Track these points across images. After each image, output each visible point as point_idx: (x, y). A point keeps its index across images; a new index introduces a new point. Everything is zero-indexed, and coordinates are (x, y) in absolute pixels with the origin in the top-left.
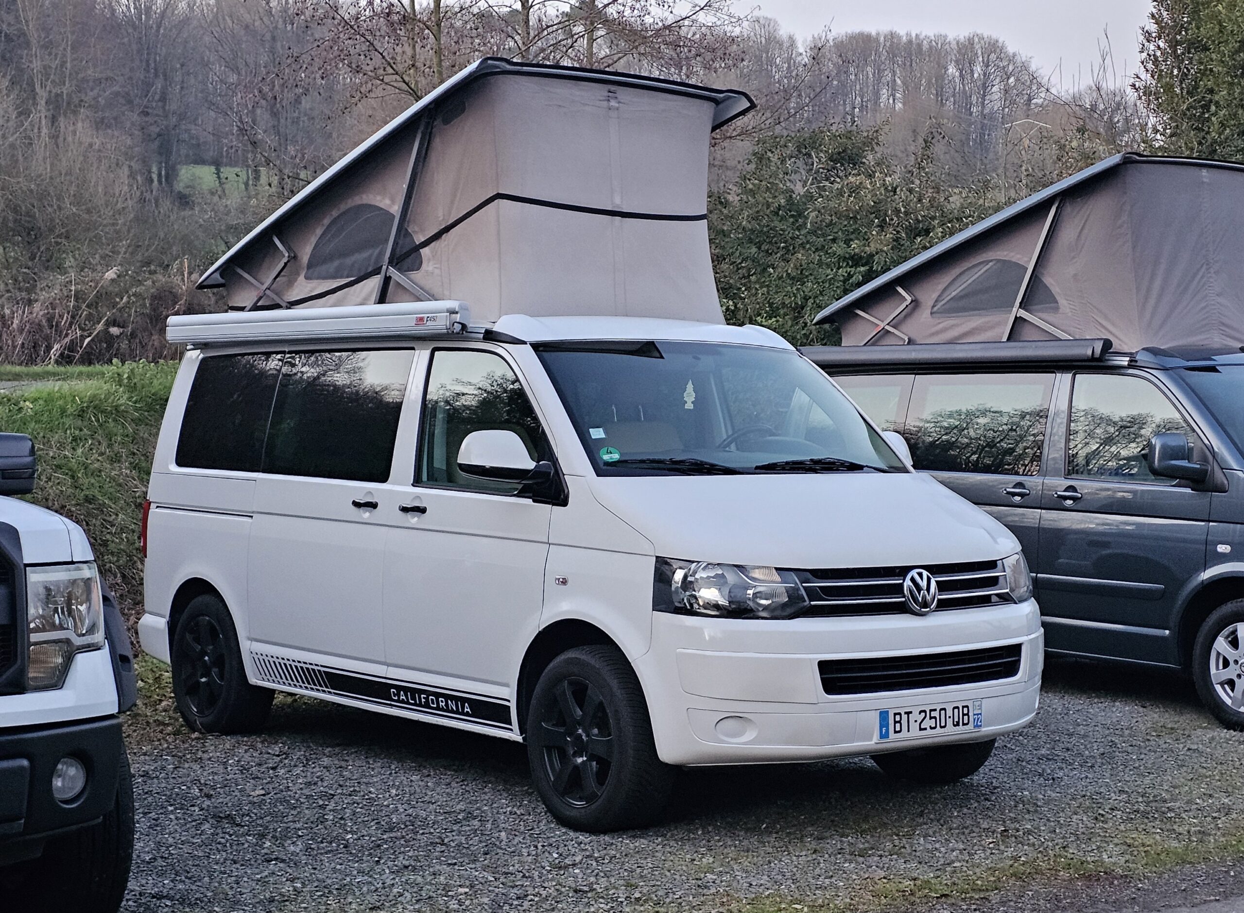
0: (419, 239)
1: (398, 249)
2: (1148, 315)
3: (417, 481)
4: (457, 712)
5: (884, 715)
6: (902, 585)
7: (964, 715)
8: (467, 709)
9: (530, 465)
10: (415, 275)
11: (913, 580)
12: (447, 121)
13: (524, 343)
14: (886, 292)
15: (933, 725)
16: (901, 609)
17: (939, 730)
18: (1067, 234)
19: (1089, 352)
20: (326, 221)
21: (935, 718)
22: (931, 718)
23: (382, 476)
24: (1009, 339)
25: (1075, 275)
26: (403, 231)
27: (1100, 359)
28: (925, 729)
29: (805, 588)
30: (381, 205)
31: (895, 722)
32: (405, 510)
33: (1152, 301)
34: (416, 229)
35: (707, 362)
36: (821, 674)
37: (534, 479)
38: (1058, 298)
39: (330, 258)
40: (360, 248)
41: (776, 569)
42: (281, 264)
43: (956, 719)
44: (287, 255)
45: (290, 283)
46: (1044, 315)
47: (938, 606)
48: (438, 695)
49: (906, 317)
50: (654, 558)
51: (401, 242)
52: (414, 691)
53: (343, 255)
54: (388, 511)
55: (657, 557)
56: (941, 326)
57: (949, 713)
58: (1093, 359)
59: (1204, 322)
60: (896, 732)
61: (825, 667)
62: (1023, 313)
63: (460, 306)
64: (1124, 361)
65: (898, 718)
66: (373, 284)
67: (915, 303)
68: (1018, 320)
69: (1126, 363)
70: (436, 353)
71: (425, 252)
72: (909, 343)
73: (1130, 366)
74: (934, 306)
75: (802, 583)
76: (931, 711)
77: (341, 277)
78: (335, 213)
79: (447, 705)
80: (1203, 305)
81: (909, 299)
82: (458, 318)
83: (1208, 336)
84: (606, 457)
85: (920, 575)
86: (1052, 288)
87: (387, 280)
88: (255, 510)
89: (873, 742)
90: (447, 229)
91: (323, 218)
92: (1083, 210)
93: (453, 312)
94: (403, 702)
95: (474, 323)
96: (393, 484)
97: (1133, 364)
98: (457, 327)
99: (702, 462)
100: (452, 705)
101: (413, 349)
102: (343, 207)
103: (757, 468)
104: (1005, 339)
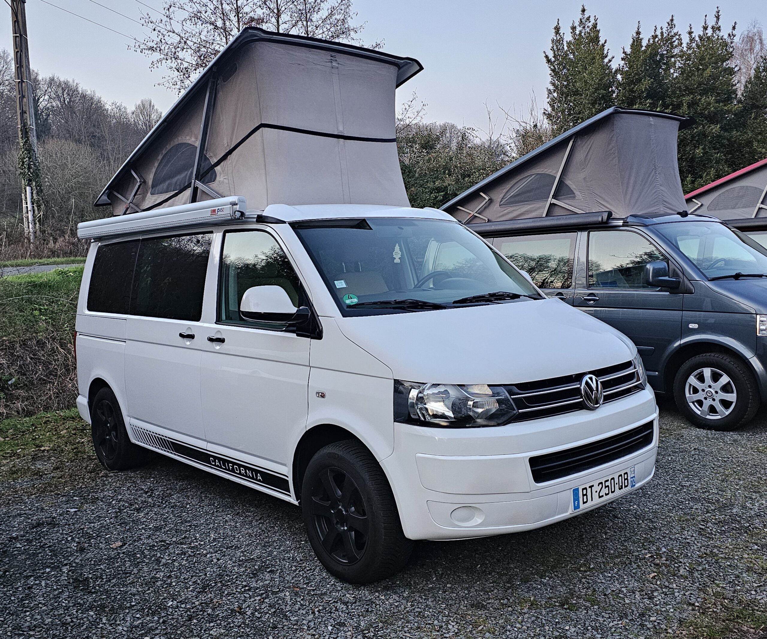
0: (214, 161)
1: (201, 169)
2: (628, 197)
3: (219, 321)
4: (253, 478)
5: (576, 492)
6: (579, 389)
7: (625, 479)
8: (259, 478)
9: (293, 310)
10: (213, 185)
11: (587, 383)
12: (225, 79)
13: (284, 222)
14: (475, 196)
15: (607, 492)
16: (580, 407)
17: (611, 495)
18: (579, 156)
19: (600, 219)
20: (160, 157)
21: (608, 486)
22: (606, 487)
23: (197, 317)
24: (547, 215)
25: (584, 179)
26: (203, 157)
27: (607, 222)
28: (602, 496)
29: (513, 399)
30: (190, 142)
31: (583, 495)
32: (211, 340)
33: (630, 189)
34: (211, 155)
35: (408, 230)
36: (531, 467)
37: (297, 320)
38: (575, 191)
39: (164, 180)
40: (179, 172)
41: (489, 386)
42: (137, 187)
43: (621, 484)
44: (139, 180)
45: (144, 198)
46: (567, 201)
47: (604, 401)
48: (240, 466)
49: (485, 208)
50: (393, 381)
51: (203, 164)
52: (225, 461)
53: (170, 176)
54: (201, 341)
55: (395, 380)
56: (506, 211)
57: (616, 480)
58: (602, 222)
59: (656, 200)
60: (584, 503)
61: (534, 461)
62: (554, 201)
63: (239, 199)
64: (620, 223)
65: (585, 491)
66: (188, 193)
67: (491, 201)
68: (552, 205)
69: (622, 224)
70: (227, 234)
71: (218, 169)
72: (488, 222)
73: (623, 226)
74: (501, 201)
75: (510, 395)
76: (606, 481)
77: (170, 191)
78: (164, 152)
79: (246, 472)
80: (653, 191)
81: (487, 198)
82: (237, 207)
83: (657, 208)
84: (348, 302)
85: (591, 379)
86: (571, 186)
87: (196, 189)
88: (126, 338)
89: (568, 513)
90: (230, 152)
91: (158, 156)
92: (588, 142)
93: (234, 204)
94: (218, 466)
95: (250, 212)
96: (203, 322)
97: (625, 224)
98: (238, 215)
99: (416, 301)
100: (249, 473)
101: (212, 232)
102: (169, 147)
103: (455, 302)
104: (544, 215)
